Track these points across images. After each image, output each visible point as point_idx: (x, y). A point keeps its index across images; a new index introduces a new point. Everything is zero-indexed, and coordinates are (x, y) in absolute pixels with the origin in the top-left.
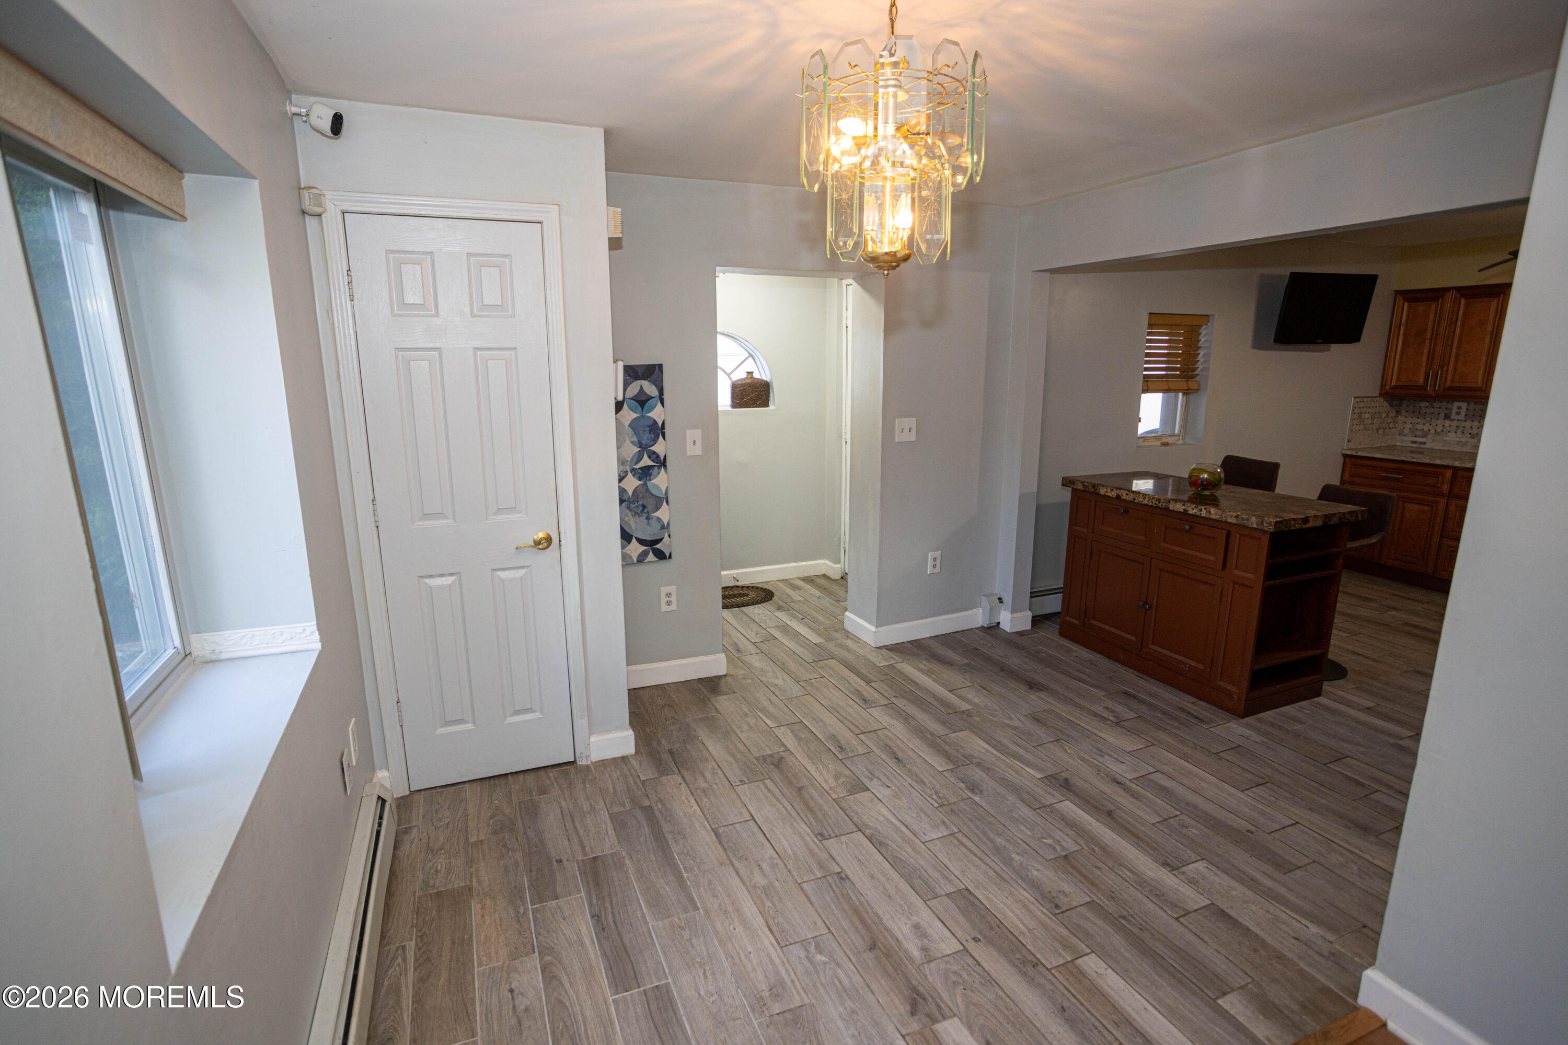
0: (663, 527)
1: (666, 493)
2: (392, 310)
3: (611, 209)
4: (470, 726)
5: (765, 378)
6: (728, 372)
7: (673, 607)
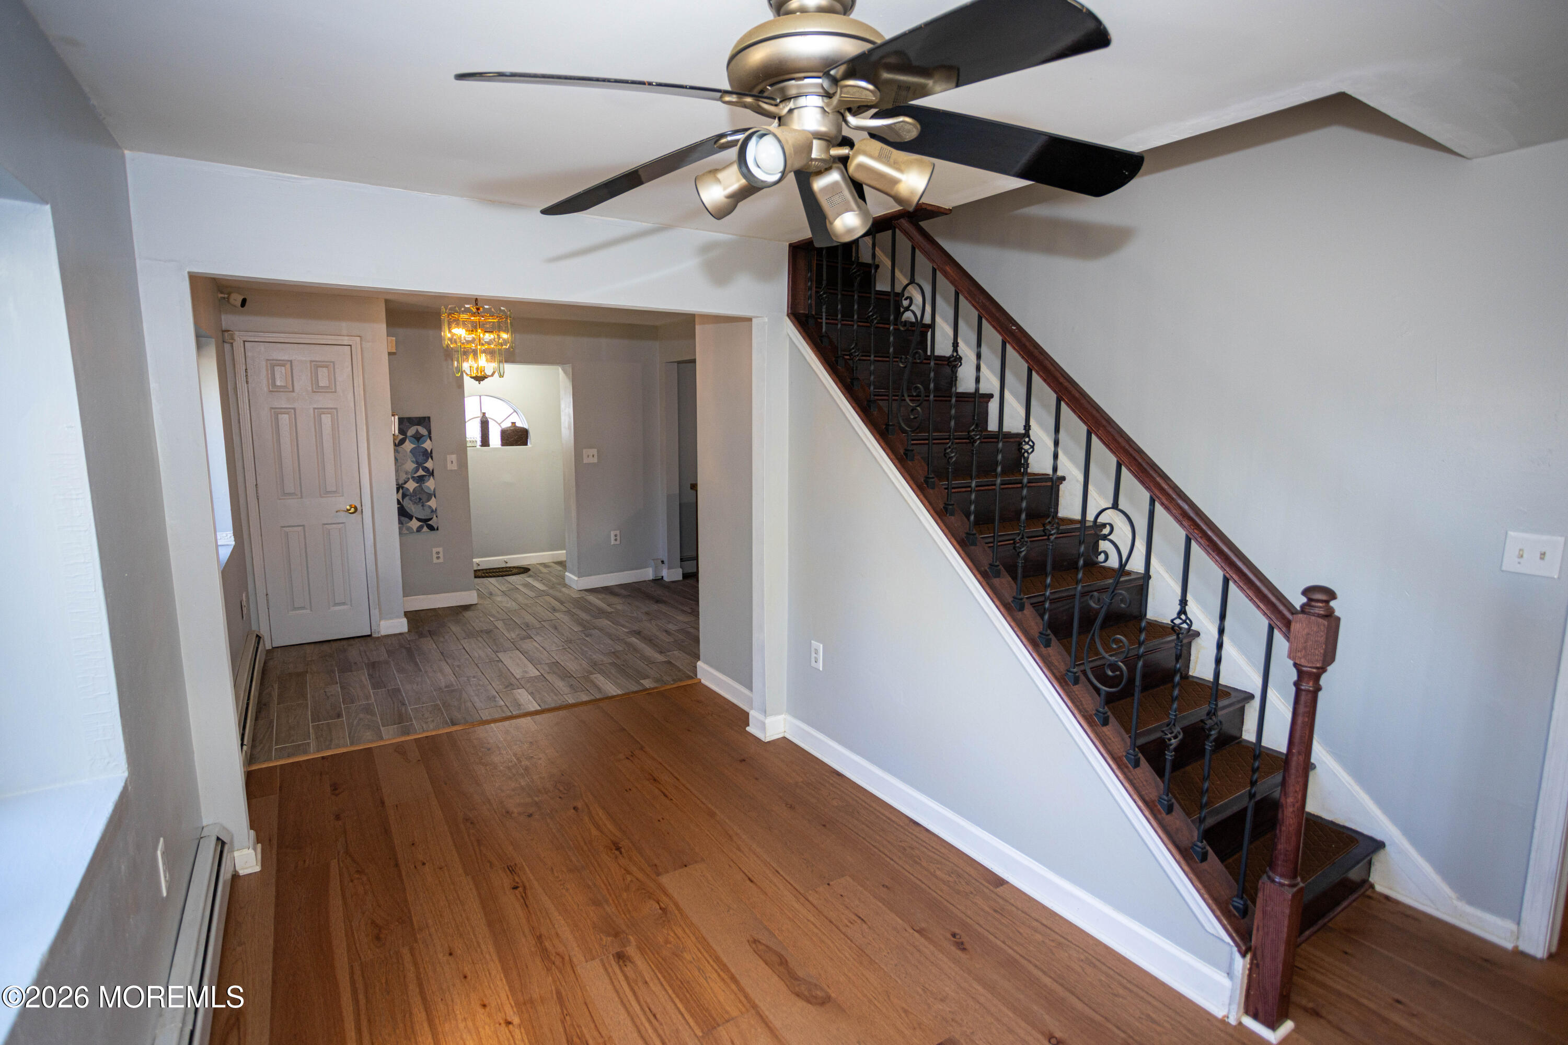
0: (432, 511)
1: (434, 491)
2: (269, 388)
3: (390, 338)
4: (308, 611)
5: (525, 427)
6: (499, 422)
7: (441, 560)
